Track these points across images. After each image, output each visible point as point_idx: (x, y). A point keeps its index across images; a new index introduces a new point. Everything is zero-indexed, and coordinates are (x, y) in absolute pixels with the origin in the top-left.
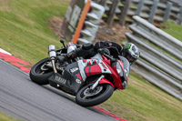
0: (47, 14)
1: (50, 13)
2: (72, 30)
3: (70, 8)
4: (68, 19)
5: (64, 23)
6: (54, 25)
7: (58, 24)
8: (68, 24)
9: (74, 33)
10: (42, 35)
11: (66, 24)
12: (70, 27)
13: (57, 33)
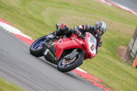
0: (116, 43)
1: (117, 42)
2: (133, 56)
3: (132, 40)
4: (131, 48)
5: (127, 51)
6: (120, 52)
7: (123, 51)
8: (131, 51)
9: (134, 59)
10: (111, 59)
11: (129, 52)
12: (132, 54)
13: (122, 58)
